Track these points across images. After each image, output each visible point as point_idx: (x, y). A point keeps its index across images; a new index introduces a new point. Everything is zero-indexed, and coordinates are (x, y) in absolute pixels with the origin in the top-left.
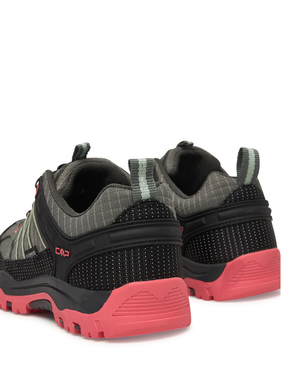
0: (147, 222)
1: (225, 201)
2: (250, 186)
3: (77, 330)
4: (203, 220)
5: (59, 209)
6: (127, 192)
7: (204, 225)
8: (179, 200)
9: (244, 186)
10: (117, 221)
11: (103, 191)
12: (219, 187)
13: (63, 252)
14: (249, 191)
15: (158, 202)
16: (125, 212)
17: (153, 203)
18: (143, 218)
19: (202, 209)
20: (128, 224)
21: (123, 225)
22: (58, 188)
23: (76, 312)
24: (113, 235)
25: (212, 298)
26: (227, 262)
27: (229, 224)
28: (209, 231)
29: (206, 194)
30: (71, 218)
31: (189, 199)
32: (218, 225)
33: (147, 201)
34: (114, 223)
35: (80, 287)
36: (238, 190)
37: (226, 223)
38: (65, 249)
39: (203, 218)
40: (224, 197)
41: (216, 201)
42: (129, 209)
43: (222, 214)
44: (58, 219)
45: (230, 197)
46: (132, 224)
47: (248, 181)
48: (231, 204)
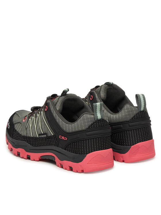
0: (100, 128)
1: (132, 118)
2: (143, 111)
3: (71, 169)
4: (122, 126)
5: (61, 120)
6: (92, 116)
7: (122, 128)
8: (109, 114)
9: (141, 112)
10: (89, 127)
11: (82, 115)
12: (130, 112)
13: (64, 138)
14: (143, 114)
15: (104, 120)
16: (92, 124)
17: (102, 120)
18: (99, 127)
19: (121, 121)
20: (93, 129)
21: (91, 129)
22: (58, 109)
23: (70, 162)
24: (87, 133)
25: (123, 161)
26: (131, 146)
27: (133, 129)
28: (124, 131)
29: (123, 114)
30: (67, 125)
31: (115, 115)
32: (129, 129)
33: (100, 120)
34: (88, 129)
35: (72, 152)
36: (138, 113)
37: (132, 128)
38: (64, 137)
39: (122, 125)
40: (132, 116)
41: (129, 118)
42: (94, 123)
43: (130, 124)
44: (61, 124)
45: (134, 116)
46: (95, 129)
47: (142, 109)
48: (135, 120)
